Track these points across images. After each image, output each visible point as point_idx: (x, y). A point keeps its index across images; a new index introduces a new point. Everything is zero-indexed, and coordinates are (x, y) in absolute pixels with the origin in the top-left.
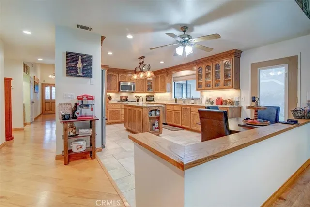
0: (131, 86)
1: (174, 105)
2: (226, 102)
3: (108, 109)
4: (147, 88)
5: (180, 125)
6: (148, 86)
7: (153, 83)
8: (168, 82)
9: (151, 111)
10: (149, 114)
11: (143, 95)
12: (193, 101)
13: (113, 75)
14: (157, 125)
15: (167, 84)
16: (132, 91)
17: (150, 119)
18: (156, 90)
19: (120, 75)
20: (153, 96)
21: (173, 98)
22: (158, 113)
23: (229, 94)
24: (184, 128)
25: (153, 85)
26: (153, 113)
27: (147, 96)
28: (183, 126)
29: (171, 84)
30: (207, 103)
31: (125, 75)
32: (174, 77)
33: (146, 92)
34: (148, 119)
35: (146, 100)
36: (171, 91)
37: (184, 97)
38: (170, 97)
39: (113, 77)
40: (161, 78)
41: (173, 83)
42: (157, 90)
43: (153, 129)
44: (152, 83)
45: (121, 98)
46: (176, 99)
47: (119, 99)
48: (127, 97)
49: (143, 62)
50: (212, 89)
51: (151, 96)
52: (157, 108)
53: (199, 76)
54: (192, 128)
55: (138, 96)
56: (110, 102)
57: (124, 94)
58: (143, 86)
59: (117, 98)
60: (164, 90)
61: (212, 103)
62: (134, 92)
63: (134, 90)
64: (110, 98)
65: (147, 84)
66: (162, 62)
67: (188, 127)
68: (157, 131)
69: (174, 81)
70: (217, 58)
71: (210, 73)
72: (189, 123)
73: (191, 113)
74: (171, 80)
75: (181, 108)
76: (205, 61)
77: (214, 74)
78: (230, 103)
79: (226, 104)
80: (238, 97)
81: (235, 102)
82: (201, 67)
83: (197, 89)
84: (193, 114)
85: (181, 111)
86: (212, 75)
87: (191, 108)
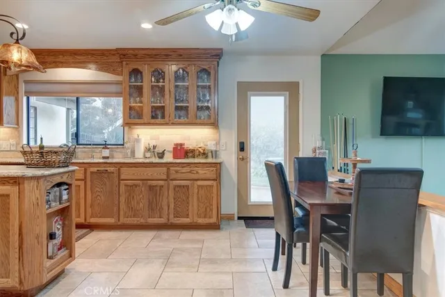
2: (193, 153)
12: (106, 153)
15: (4, 99)
22: (65, 196)
23: (196, 136)
29: (17, 100)
30: (148, 155)
32: (26, 82)
34: (45, 219)
41: (25, 99)
50: (167, 124)
61: (161, 155)
67: (111, 221)
68: (63, 254)
69: (29, 94)
70: (181, 55)
71: (163, 86)
72: (115, 209)
73: (122, 182)
74: (17, 88)
75: (85, 173)
76: (150, 56)
77: (173, 90)
78: (204, 154)
79: (194, 157)
80: (215, 142)
81: (212, 152)
82: (140, 68)
83: (126, 122)
84: (126, 185)
85: (84, 180)
86: (170, 91)
87: (119, 169)
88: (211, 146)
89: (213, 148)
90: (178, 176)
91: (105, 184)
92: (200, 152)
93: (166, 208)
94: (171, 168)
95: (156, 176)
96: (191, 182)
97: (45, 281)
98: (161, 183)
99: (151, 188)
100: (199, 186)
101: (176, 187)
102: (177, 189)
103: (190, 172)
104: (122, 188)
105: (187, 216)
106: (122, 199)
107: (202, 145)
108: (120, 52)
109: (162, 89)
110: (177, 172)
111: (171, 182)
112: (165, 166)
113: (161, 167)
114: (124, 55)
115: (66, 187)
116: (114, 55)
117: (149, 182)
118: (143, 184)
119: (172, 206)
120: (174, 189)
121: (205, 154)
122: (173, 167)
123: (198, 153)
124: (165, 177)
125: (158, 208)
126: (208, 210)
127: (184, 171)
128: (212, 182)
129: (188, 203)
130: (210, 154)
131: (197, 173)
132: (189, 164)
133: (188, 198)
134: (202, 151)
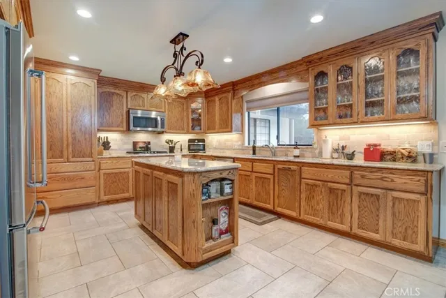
0: (156, 119)
1: (253, 161)
2: (393, 156)
3: (100, 169)
4: (191, 125)
5: (270, 207)
6: (193, 119)
7: (202, 115)
8: (236, 112)
9: (207, 185)
10: (203, 194)
11: (182, 139)
12: (297, 152)
13: (113, 94)
14: (223, 221)
15: (234, 115)
16: (159, 129)
17: (205, 206)
18: (209, 129)
19: (130, 95)
20: (203, 141)
21: (246, 144)
22: (227, 190)
24: (280, 215)
25: (202, 118)
26: (214, 187)
27: (190, 141)
28: (279, 210)
29: (242, 115)
31: (144, 96)
32: (247, 102)
33: (188, 132)
34: (200, 208)
35: (189, 149)
36: (243, 131)
37: (274, 143)
38: (240, 143)
39: (115, 97)
40: (221, 103)
41: (246, 114)
42: (211, 129)
43: (215, 234)
44: (200, 115)
45: (135, 144)
46: (254, 148)
47: (130, 147)
48: (149, 143)
49: (183, 48)
51: (199, 140)
52: (224, 175)
53: (319, 93)
54: (304, 217)
55: (171, 141)
56: (106, 154)
57: (142, 137)
58: (182, 119)
59: (125, 143)
60: (226, 127)
61: (351, 156)
62: (162, 133)
63: (163, 126)
64: (106, 145)
65: (190, 117)
66: (228, 60)
67: (294, 214)
68: (226, 238)
69: (249, 110)
70: (373, 43)
71: (351, 83)
72: (297, 204)
73: (303, 180)
74: (242, 107)
75: (274, 169)
76: (335, 55)
77: (362, 83)
78: (409, 157)
79: (394, 161)
80: (430, 143)
81: (424, 155)
82: (325, 70)
83: (312, 124)
84: (307, 184)
85: (273, 174)
86: (358, 86)
87: (300, 168)
88: (423, 147)
89: (428, 150)
90: (365, 182)
91: (289, 181)
92: (402, 154)
93: (348, 215)
94: (355, 172)
95: (336, 178)
96: (384, 191)
97: (200, 260)
98: (344, 187)
99: (331, 190)
100: (395, 199)
101: (361, 194)
102: (363, 197)
103: (382, 179)
104: (303, 187)
105: (377, 231)
106: (303, 196)
107: (407, 146)
108: (306, 60)
109: (349, 87)
110: (363, 177)
111: (354, 187)
112: (349, 169)
113: (344, 169)
114: (310, 62)
115: (230, 182)
116: (301, 65)
117: (329, 184)
118: (323, 185)
119: (356, 215)
120: (360, 197)
121: (411, 157)
122: (358, 170)
123: (400, 156)
124: (347, 181)
125: (339, 213)
126: (410, 232)
127: (374, 177)
128: (418, 196)
129: (378, 216)
130: (420, 158)
131: (392, 181)
132: (380, 169)
133: (378, 210)
134: (406, 154)
